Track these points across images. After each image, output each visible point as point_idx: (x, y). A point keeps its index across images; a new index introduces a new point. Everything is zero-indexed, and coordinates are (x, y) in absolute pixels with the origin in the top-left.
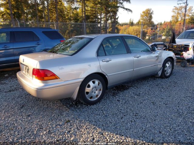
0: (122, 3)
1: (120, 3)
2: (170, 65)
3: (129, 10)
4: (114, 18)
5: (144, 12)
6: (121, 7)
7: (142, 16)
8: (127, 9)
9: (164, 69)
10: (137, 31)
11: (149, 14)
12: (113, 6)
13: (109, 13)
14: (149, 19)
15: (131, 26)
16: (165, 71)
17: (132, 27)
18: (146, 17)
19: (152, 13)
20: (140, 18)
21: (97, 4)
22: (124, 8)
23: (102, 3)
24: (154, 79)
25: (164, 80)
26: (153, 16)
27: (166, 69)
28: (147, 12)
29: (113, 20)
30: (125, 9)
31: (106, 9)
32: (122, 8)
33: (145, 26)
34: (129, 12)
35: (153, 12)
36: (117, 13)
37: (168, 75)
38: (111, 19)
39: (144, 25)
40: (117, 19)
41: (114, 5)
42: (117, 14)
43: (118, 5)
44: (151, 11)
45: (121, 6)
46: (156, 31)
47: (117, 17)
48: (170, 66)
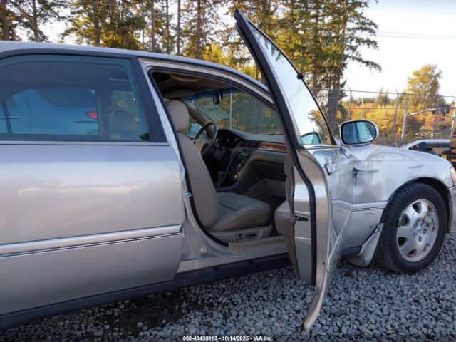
0: (354, 49)
1: (351, 47)
2: (428, 215)
3: (373, 63)
4: (334, 84)
5: (417, 74)
6: (354, 58)
7: (411, 82)
8: (367, 63)
9: (394, 232)
10: (395, 118)
11: (430, 77)
12: (332, 54)
13: (324, 71)
14: (431, 90)
15: (381, 105)
16: (402, 240)
17: (383, 107)
18: (421, 84)
19: (438, 75)
20: (406, 88)
21: (292, 51)
22: (360, 60)
23: (304, 48)
24: (347, 275)
25: (389, 285)
26: (440, 81)
27: (402, 231)
28: (426, 74)
29: (332, 88)
30: (363, 62)
31: (314, 62)
32: (356, 61)
33: (419, 106)
34: (374, 70)
35: (440, 72)
36: (343, 72)
37: (416, 258)
38: (328, 86)
39: (416, 105)
40: (343, 85)
41: (335, 52)
42: (342, 74)
43: (346, 53)
44: (436, 72)
45: (354, 55)
46: (447, 119)
47: (341, 81)
48: (428, 220)
